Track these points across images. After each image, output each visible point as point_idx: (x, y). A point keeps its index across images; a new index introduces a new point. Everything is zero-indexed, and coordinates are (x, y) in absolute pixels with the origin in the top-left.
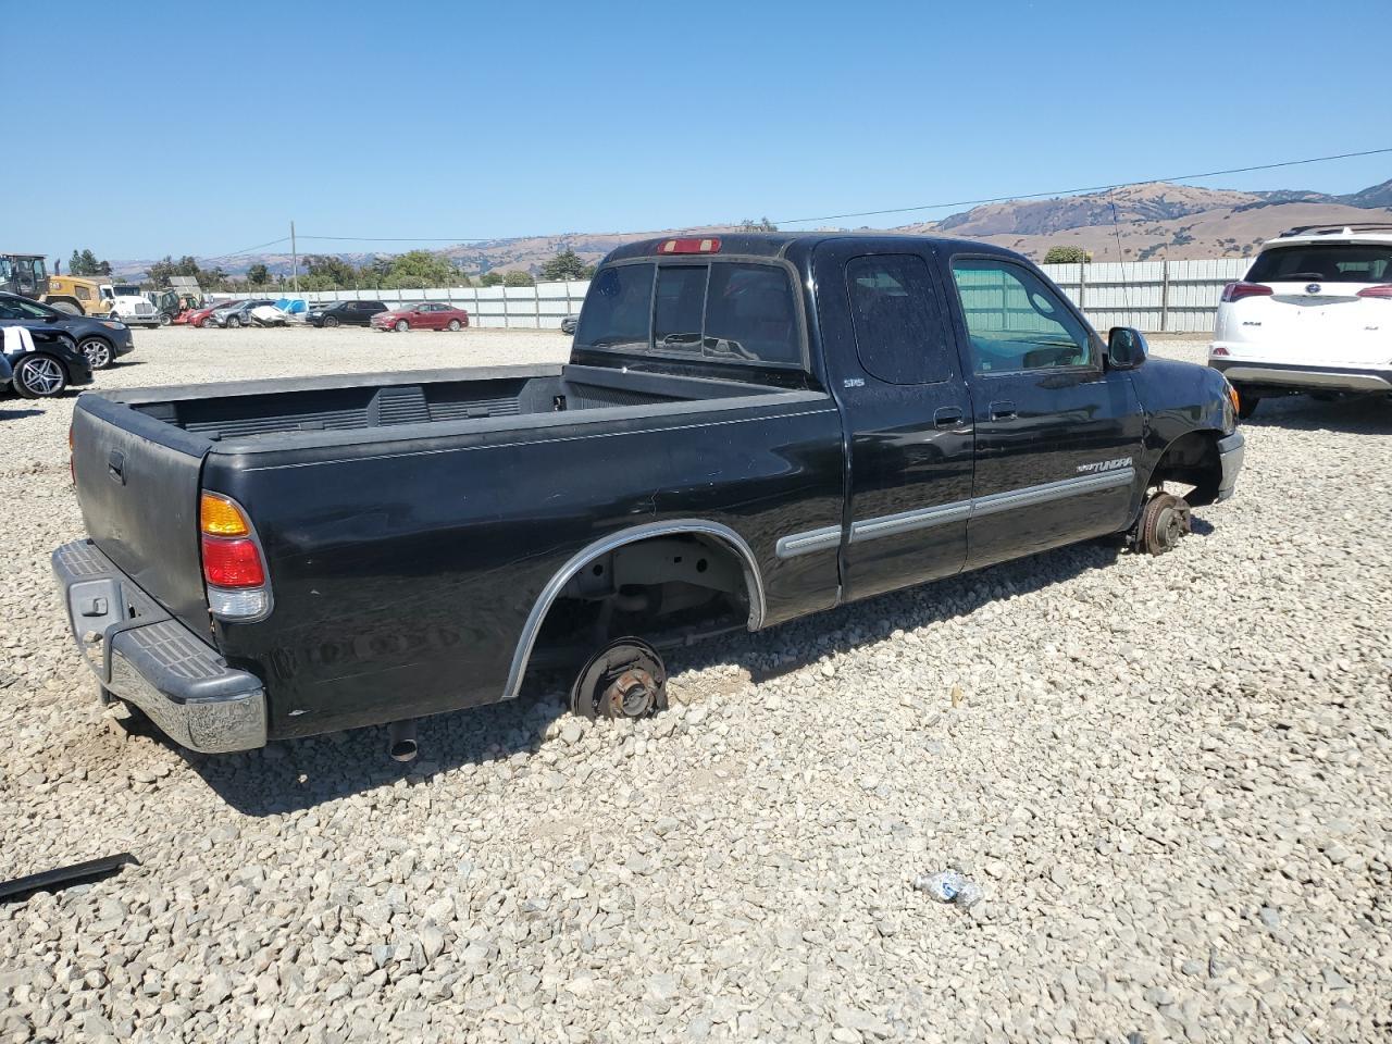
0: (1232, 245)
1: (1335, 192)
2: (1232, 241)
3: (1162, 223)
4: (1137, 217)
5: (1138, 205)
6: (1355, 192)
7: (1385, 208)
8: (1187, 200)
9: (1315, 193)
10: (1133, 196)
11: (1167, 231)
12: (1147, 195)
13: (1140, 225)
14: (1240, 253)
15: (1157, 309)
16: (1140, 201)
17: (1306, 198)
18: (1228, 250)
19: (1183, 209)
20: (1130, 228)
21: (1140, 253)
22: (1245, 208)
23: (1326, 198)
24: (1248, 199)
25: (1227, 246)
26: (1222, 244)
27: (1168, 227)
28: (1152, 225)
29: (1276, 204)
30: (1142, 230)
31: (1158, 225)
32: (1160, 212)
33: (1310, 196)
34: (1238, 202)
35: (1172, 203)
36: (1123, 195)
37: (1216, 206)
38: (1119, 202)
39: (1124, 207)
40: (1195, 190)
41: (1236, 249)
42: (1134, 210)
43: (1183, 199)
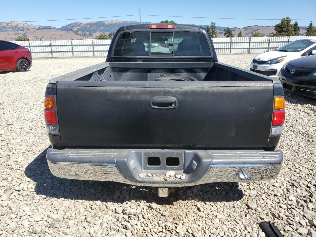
0: (37, 38)
1: (56, 27)
2: (37, 37)
3: (19, 32)
4: (12, 30)
5: (11, 27)
6: (60, 27)
7: (66, 31)
8: (24, 27)
9: (52, 27)
10: (10, 25)
11: (20, 34)
12: (13, 24)
13: (13, 32)
14: (39, 40)
15: (50, 52)
16: (12, 26)
17: (51, 28)
18: (37, 39)
19: (23, 29)
20: (10, 33)
21: (15, 39)
22: (38, 29)
23: (55, 28)
24: (38, 27)
25: (36, 38)
26: (35, 38)
27: (21, 33)
28: (16, 32)
29: (45, 29)
30: (14, 33)
31: (18, 32)
32: (18, 29)
33: (52, 28)
34: (36, 28)
35: (20, 27)
36: (6, 24)
37: (31, 28)
38: (6, 26)
39: (8, 27)
40: (26, 24)
41: (38, 39)
42: (10, 28)
43: (23, 26)
